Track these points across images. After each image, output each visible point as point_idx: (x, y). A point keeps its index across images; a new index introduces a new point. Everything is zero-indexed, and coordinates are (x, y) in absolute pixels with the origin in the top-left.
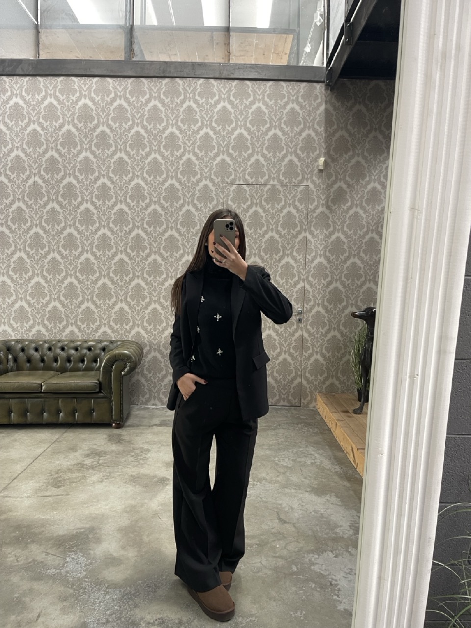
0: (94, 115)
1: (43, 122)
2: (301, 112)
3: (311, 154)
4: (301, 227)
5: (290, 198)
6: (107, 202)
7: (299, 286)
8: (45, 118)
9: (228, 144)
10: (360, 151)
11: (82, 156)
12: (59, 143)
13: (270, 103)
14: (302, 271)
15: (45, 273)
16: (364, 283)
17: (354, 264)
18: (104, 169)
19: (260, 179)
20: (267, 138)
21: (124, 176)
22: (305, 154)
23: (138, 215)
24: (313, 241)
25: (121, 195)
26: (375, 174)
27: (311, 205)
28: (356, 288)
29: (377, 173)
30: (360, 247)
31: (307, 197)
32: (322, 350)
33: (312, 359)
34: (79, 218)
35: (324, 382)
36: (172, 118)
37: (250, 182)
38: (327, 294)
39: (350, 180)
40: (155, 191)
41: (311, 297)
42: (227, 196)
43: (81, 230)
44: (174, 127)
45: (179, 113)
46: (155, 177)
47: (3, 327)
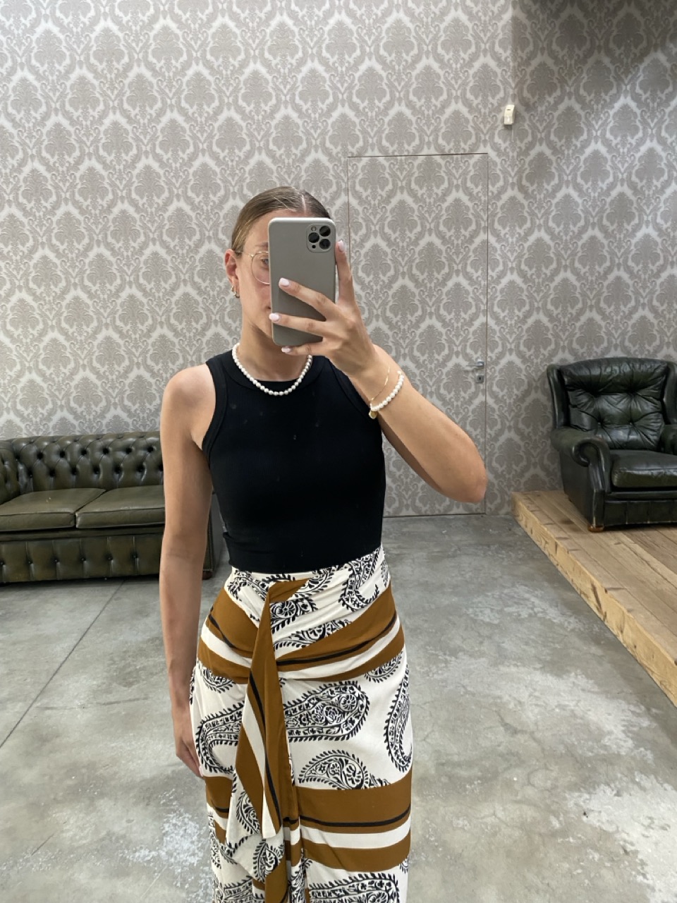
0: (122, 48)
1: (38, 65)
2: (470, 25)
3: (490, 98)
4: (478, 224)
5: (457, 176)
6: (155, 198)
7: (477, 323)
8: (39, 57)
9: (350, 88)
10: (572, 90)
11: (107, 122)
12: (67, 100)
13: (417, 11)
14: (482, 297)
15: (64, 325)
16: (581, 312)
17: (565, 281)
18: (145, 142)
19: (406, 146)
20: (414, 73)
21: (180, 153)
22: (480, 98)
23: (208, 219)
24: (498, 246)
25: (177, 185)
26: (597, 127)
27: (493, 185)
28: (569, 321)
29: (601, 126)
30: (574, 254)
31: (485, 173)
32: (517, 423)
33: (502, 439)
34: (112, 228)
35: (521, 474)
36: (254, 46)
37: (390, 152)
38: (524, 333)
39: (556, 140)
40: (233, 175)
41: (497, 339)
42: (354, 177)
43: (116, 249)
44: (259, 61)
45: (265, 36)
46: (232, 151)
47: (6, 417)
